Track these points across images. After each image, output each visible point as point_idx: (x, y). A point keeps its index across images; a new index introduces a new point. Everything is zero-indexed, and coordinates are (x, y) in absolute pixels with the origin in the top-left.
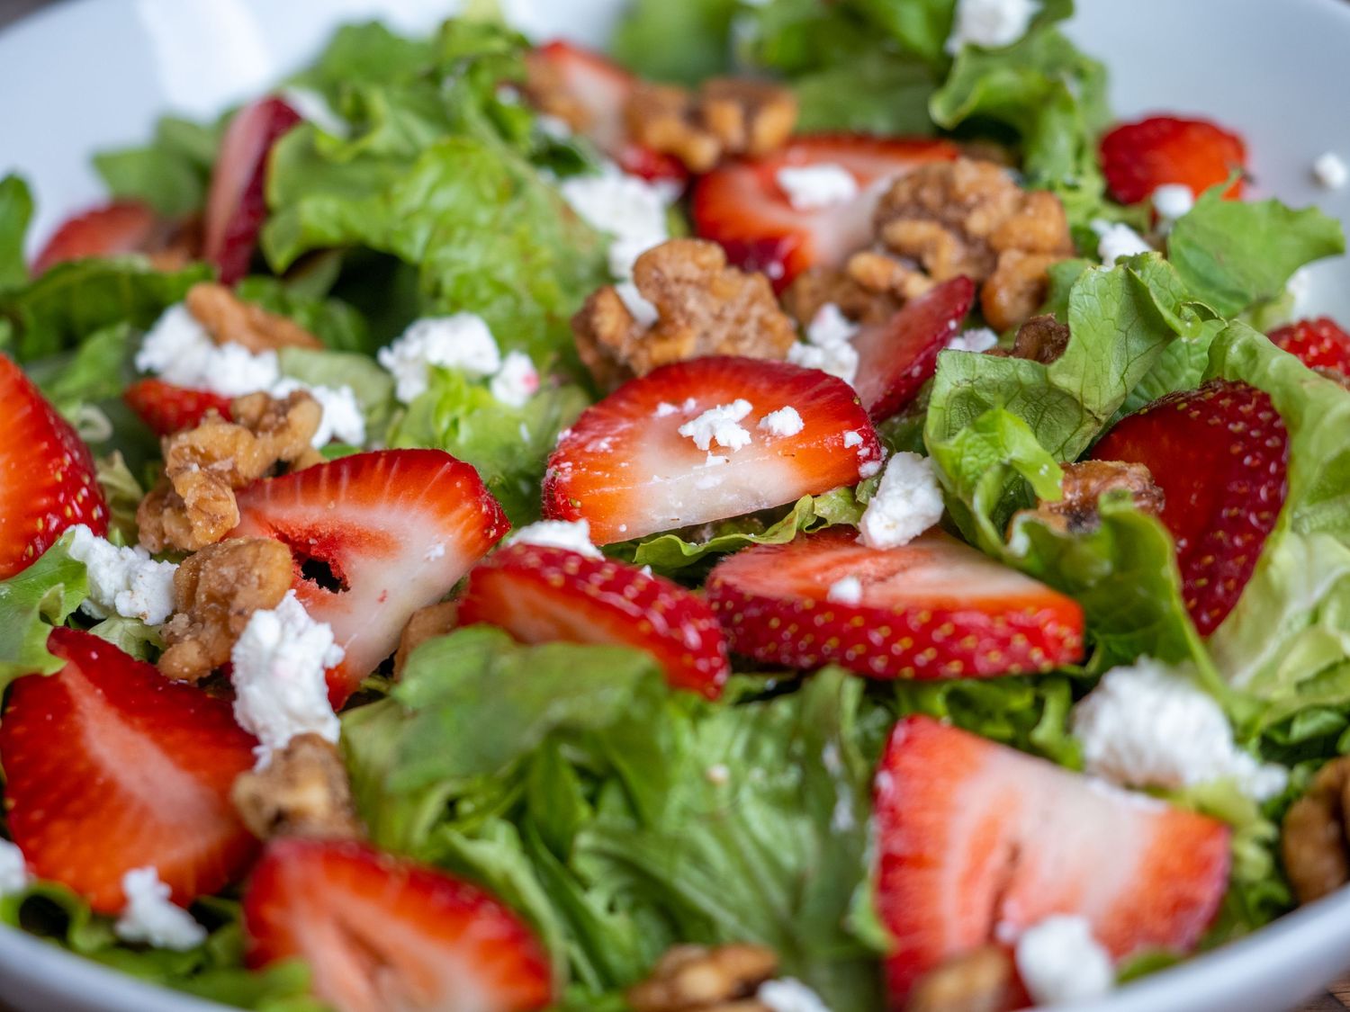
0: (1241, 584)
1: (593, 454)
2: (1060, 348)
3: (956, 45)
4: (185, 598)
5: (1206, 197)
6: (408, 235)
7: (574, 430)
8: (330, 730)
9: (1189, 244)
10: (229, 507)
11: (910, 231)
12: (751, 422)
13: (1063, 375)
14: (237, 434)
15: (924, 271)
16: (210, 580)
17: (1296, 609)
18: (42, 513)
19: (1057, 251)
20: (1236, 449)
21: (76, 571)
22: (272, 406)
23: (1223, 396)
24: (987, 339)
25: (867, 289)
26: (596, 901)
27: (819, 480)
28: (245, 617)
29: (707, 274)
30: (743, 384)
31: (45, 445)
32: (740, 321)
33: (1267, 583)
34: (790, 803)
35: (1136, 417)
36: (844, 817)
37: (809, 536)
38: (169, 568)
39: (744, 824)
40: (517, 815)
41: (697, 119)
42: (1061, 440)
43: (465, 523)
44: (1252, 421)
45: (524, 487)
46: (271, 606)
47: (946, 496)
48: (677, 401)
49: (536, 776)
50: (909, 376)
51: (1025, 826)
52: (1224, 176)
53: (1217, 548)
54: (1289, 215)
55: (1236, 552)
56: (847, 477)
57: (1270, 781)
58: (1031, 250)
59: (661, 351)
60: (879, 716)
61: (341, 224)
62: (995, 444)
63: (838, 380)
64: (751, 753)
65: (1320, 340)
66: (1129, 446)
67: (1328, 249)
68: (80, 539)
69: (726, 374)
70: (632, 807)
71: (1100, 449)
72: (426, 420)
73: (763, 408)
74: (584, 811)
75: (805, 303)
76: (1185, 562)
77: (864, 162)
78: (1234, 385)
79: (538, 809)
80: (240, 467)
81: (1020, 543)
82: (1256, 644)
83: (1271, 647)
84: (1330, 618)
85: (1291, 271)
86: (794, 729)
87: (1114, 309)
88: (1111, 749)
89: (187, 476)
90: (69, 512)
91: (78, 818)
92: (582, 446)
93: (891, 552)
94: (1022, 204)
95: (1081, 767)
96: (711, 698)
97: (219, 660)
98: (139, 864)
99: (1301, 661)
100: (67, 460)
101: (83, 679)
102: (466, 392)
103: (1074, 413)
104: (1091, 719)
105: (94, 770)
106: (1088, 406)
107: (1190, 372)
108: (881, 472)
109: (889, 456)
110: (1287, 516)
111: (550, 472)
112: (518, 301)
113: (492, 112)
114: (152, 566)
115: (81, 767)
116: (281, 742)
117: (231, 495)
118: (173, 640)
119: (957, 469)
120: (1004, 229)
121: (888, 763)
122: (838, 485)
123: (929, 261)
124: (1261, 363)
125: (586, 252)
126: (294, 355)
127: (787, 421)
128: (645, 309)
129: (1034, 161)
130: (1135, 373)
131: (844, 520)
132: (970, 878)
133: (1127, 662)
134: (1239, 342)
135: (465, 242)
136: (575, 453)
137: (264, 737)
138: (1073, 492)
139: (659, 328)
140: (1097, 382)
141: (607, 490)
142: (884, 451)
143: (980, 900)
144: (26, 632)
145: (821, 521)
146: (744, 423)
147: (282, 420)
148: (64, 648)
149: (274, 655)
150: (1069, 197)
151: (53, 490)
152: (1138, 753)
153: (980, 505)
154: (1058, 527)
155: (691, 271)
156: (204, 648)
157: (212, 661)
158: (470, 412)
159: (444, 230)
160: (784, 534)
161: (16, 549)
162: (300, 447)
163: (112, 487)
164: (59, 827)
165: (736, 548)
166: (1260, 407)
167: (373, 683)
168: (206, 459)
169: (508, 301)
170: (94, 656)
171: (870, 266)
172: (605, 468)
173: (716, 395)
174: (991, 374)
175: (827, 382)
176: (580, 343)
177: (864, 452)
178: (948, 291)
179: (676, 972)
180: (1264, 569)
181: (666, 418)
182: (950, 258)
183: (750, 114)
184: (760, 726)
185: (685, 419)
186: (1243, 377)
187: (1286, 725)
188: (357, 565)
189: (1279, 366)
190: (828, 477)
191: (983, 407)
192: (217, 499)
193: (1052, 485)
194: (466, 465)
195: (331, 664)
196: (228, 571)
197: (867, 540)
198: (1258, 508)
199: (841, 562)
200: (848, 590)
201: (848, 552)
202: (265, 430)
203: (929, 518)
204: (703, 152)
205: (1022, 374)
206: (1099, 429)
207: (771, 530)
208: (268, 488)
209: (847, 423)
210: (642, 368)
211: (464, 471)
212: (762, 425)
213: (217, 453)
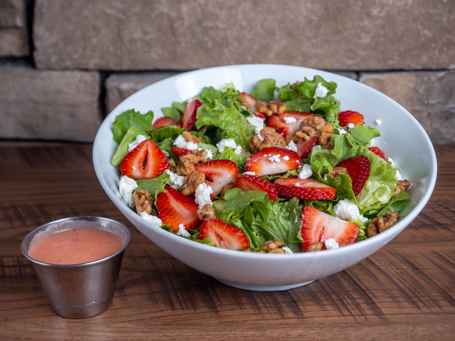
0: (362, 188)
1: (254, 162)
2: (333, 148)
3: (315, 97)
4: (186, 182)
5: (357, 125)
6: (222, 125)
7: (250, 158)
8: (211, 204)
9: (354, 133)
10: (193, 168)
11: (306, 128)
12: (280, 158)
13: (333, 152)
14: (194, 156)
15: (309, 135)
16: (191, 179)
17: (371, 192)
18: (161, 167)
19: (331, 133)
20: (362, 166)
21: (168, 176)
22: (198, 152)
23: (360, 157)
24: (319, 147)
25: (298, 138)
26: (254, 233)
27: (291, 168)
28: (198, 185)
29: (273, 133)
30: (279, 152)
31: (161, 156)
32: (278, 142)
33: (366, 188)
34: (287, 219)
35: (345, 161)
36: (296, 221)
37: (290, 177)
38: (182, 177)
39: (280, 221)
40: (242, 219)
41: (269, 107)
42: (332, 164)
43: (234, 172)
44: (364, 161)
45: (241, 167)
46: (202, 183)
47: (313, 172)
48: (267, 154)
49: (246, 212)
50: (306, 152)
51: (325, 224)
52: (360, 122)
53: (358, 182)
54: (371, 129)
55: (361, 183)
56: (296, 168)
57: (365, 220)
58: (327, 132)
59: (264, 146)
60: (301, 207)
61: (210, 122)
62: (322, 163)
63: (295, 152)
64: (281, 210)
65: (376, 150)
66: (343, 165)
67: (378, 135)
68: (168, 171)
69: (275, 150)
70: (262, 218)
71: (339, 165)
72: (224, 156)
73: (282, 156)
74: (254, 218)
75: (288, 140)
76: (353, 183)
77: (298, 117)
78: (361, 156)
79: (245, 218)
80: (194, 161)
81: (326, 179)
82: (364, 198)
83: (366, 198)
84: (376, 195)
85: (371, 139)
86: (288, 207)
87: (342, 142)
88: (340, 213)
89: (186, 162)
90: (165, 167)
91: (170, 215)
92: (252, 161)
93: (304, 180)
94: (326, 125)
95: (335, 215)
96: (275, 201)
97: (192, 192)
98: (181, 223)
99: (371, 201)
100: (165, 159)
101: (170, 194)
102: (231, 151)
103: (334, 159)
104: (337, 207)
105: (172, 208)
106: (337, 158)
107: (353, 154)
108: (302, 167)
109: (303, 165)
110: (370, 177)
111: (247, 165)
112: (239, 137)
113: (235, 104)
114: (180, 177)
115: (170, 208)
116: (203, 205)
117: (193, 166)
118: (184, 188)
119: (315, 167)
120: (323, 128)
121: (303, 213)
122: (295, 169)
123: (309, 134)
124: (366, 152)
125: (251, 129)
126: (201, 144)
127: (287, 158)
128: (262, 139)
129: (328, 117)
130: (345, 153)
131: (295, 175)
132: (316, 232)
133: (343, 199)
134: (363, 149)
135: (231, 126)
136: (251, 162)
137: (200, 205)
138: (334, 172)
139: (264, 142)
140: (339, 154)
141: (257, 168)
142: (303, 164)
143: (318, 235)
144: (161, 185)
145: (292, 175)
146: (279, 158)
147: (201, 154)
148: (166, 189)
149: (203, 191)
150: (334, 124)
151: (163, 164)
152: (344, 214)
153: (319, 173)
154: (332, 177)
155: (270, 133)
156: (190, 190)
157: (191, 192)
158: (232, 155)
159: (227, 124)
160: (286, 176)
161: (157, 173)
162: (204, 159)
163: (171, 164)
164: (167, 217)
165: (278, 178)
166: (366, 159)
167: (217, 197)
168: (189, 160)
169: (238, 137)
170: (171, 190)
171: (299, 134)
172: (256, 164)
173: (274, 154)
174: (321, 152)
175: (293, 152)
176: (250, 144)
177: (299, 164)
178: (313, 138)
179: (268, 244)
180: (366, 186)
181: (266, 157)
182: (313, 133)
183: (278, 107)
184: (282, 206)
185: (269, 157)
186: (363, 155)
187: (368, 212)
188: (215, 178)
189: (369, 153)
190: (293, 168)
191: (319, 157)
192: (191, 166)
193: (331, 170)
194: (234, 162)
195: (211, 194)
196: (195, 177)
197: (300, 178)
198: (365, 176)
199: (295, 181)
200: (298, 185)
201: (297, 180)
202: (198, 156)
203: (310, 175)
204: (270, 113)
205: (326, 152)
206: (338, 162)
207: (283, 176)
208: (199, 165)
209: (297, 159)
210: (261, 148)
211: (233, 163)
212: (282, 158)
213: (191, 159)
